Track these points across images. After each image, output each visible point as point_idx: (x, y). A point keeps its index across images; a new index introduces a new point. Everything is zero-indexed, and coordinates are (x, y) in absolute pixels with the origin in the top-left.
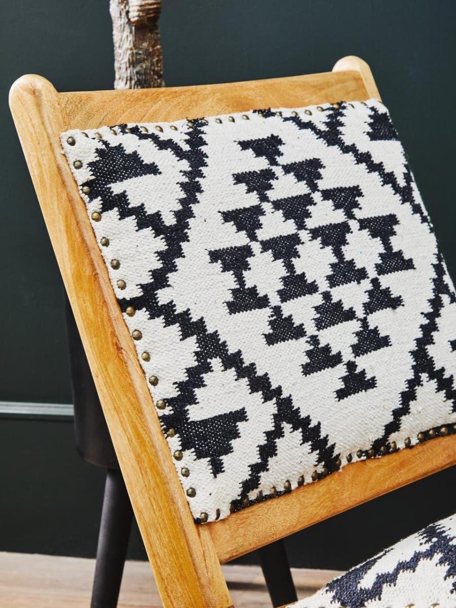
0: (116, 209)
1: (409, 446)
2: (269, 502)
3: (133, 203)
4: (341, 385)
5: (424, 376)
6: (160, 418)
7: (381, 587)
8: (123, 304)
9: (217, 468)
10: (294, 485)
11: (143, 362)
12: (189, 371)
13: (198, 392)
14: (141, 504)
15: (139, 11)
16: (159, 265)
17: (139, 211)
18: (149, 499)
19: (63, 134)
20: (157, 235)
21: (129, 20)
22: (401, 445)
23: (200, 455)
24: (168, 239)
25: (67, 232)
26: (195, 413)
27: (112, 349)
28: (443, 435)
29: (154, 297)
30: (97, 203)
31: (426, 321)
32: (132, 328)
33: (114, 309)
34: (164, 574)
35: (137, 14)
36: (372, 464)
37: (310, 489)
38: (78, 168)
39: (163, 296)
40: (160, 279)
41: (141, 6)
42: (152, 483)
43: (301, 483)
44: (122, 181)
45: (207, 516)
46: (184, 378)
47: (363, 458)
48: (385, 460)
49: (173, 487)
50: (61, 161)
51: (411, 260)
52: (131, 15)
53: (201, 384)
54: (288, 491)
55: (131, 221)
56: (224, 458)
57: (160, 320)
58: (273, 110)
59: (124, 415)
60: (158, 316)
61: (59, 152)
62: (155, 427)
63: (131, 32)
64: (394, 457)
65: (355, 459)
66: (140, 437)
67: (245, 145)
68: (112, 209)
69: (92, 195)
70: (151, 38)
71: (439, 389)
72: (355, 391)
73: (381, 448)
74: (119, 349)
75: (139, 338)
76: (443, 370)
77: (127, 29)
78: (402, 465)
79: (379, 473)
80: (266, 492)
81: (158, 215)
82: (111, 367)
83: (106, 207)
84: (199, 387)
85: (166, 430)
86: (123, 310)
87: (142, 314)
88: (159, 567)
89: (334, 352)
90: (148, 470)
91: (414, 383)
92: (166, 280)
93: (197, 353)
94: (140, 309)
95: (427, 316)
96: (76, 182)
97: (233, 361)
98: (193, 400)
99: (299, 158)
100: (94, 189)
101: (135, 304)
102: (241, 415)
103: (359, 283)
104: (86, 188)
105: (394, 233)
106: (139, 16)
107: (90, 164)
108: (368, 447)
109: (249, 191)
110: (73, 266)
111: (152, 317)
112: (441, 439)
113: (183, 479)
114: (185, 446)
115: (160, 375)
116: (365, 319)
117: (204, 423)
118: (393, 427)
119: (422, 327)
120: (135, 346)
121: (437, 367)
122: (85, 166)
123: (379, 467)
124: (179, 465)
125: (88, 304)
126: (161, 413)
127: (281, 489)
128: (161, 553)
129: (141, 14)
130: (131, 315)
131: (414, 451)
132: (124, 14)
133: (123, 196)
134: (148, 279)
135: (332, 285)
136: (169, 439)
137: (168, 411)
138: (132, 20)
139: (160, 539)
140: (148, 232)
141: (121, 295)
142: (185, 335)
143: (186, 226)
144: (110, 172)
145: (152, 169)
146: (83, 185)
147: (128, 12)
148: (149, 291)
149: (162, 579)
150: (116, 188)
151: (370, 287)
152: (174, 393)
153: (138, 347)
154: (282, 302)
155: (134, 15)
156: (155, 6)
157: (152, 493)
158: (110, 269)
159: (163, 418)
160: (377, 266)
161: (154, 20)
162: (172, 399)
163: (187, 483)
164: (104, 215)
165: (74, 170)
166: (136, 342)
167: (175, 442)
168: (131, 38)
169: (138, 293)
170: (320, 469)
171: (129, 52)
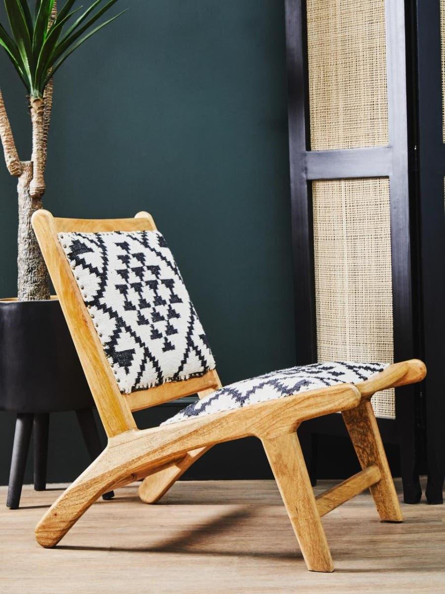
0: (81, 265)
1: (185, 380)
2: (142, 391)
3: (87, 263)
4: (164, 346)
5: (191, 348)
6: (104, 350)
7: (204, 407)
8: (86, 304)
9: (127, 371)
10: (149, 387)
11: (96, 327)
12: (114, 331)
13: (118, 340)
14: (96, 387)
15: (36, 190)
16: (99, 288)
17: (90, 266)
18: (100, 384)
19: (58, 234)
20: (97, 276)
21: (29, 195)
22: (183, 378)
23: (121, 365)
24: (101, 278)
25: (61, 275)
26: (118, 348)
27: (83, 322)
28: (197, 377)
29: (98, 301)
30: (74, 262)
31: (190, 325)
32: (91, 313)
33: (83, 305)
34: (107, 416)
35: (35, 191)
36: (173, 384)
37: (154, 389)
38: (65, 247)
39: (102, 301)
40: (100, 294)
41: (37, 188)
42: (102, 377)
43: (151, 386)
44: (82, 253)
45: (125, 391)
46: (112, 334)
47: (171, 381)
48: (178, 383)
49: (110, 378)
50: (58, 245)
51: (181, 299)
52: (30, 192)
53: (118, 337)
54: (147, 388)
55: (87, 270)
56: (129, 368)
57: (102, 310)
58: (120, 232)
59: (88, 350)
60: (101, 309)
61: (57, 242)
62: (102, 354)
63: (30, 200)
64: (180, 383)
65: (168, 381)
66: (96, 359)
67: (118, 244)
68: (79, 265)
69: (72, 259)
70: (39, 204)
71: (196, 355)
72: (169, 350)
73: (176, 378)
74: (86, 322)
75: (93, 317)
76: (197, 347)
77: (28, 199)
78: (184, 387)
79: (176, 388)
80: (141, 387)
81: (96, 268)
82: (81, 330)
83: (77, 264)
84: (118, 338)
85: (107, 355)
86: (87, 306)
87: (94, 308)
88: (104, 414)
89: (159, 333)
90: (100, 373)
91: (188, 350)
92: (102, 294)
93: (116, 325)
94: (93, 306)
95: (190, 323)
96: (64, 253)
97: (128, 329)
98: (116, 343)
99: (136, 252)
100: (72, 256)
101: (91, 304)
102: (133, 351)
103: (164, 305)
104: (69, 256)
105: (173, 287)
106: (36, 193)
107: (70, 246)
108: (172, 376)
109: (123, 263)
110: (64, 289)
111: (98, 309)
112: (196, 379)
113: (115, 375)
114: (115, 361)
115: (103, 333)
116: (168, 321)
117: (121, 353)
118: (181, 369)
119: (188, 327)
120: (92, 321)
121: (195, 345)
122: (68, 247)
123: (176, 386)
124: (113, 369)
125: (71, 304)
126: (105, 348)
127: (145, 387)
128: (105, 407)
129: (37, 192)
130: (90, 308)
131: (187, 382)
132: (27, 192)
133: (83, 260)
134: (96, 294)
135: (156, 305)
136: (108, 359)
137: (107, 347)
138: (31, 195)
139: (105, 401)
140: (94, 275)
141: (86, 300)
142: (111, 317)
143: (106, 274)
144: (78, 250)
145: (91, 250)
146: (68, 255)
147: (29, 191)
148: (97, 298)
149: (106, 419)
150: (81, 256)
151: (168, 308)
152: (109, 340)
153: (94, 322)
154: (141, 309)
155: (33, 192)
156: (43, 188)
157: (101, 381)
158: (81, 289)
159: (105, 350)
160: (170, 300)
161: (42, 195)
162: (109, 343)
163: (117, 377)
164: (77, 267)
165: (64, 248)
166: (93, 319)
167: (111, 360)
168: (30, 203)
169: (92, 299)
170: (157, 382)
171: (29, 210)
